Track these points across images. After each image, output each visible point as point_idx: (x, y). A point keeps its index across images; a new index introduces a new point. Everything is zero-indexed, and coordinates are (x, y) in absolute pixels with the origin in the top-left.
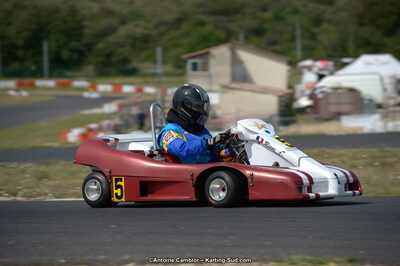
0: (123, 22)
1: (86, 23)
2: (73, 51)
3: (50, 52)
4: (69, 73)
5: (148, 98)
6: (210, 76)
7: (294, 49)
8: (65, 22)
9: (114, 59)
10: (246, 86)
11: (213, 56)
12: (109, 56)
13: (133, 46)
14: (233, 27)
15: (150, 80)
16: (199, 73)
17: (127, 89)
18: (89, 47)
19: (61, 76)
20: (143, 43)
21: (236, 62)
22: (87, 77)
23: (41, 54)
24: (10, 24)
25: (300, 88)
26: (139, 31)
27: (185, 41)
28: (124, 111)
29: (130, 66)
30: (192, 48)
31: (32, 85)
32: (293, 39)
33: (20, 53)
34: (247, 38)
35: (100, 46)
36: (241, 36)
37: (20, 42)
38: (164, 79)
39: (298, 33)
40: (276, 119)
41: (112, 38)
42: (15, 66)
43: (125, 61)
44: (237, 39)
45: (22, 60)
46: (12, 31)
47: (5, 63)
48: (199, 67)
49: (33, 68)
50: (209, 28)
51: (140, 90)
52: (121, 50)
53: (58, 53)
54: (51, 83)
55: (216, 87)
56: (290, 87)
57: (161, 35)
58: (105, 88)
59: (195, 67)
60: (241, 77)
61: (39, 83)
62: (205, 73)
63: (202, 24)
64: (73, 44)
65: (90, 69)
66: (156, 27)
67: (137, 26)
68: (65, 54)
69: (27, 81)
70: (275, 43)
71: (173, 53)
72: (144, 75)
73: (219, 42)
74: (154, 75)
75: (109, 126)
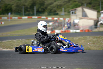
0: (55, 1)
1: (46, 2)
2: (42, 9)
3: (36, 9)
4: (41, 15)
5: (61, 21)
6: (76, 15)
7: (99, 8)
8: (40, 1)
9: (52, 11)
10: (86, 18)
11: (77, 10)
12: (51, 10)
13: (57, 7)
14: (83, 2)
15: (61, 16)
16: (74, 14)
17: (56, 19)
18: (46, 8)
19: (39, 15)
20: (60, 7)
21: (83, 11)
22: (45, 16)
23: (34, 10)
24: (26, 2)
25: (100, 18)
26: (59, 4)
27: (71, 6)
28: (54, 24)
29: (56, 13)
30: (72, 8)
31: (32, 18)
32: (99, 5)
33: (29, 9)
34: (87, 5)
35: (49, 7)
36: (85, 5)
37: (29, 7)
38: (64, 16)
39: (100, 4)
40: (93, 27)
41: (52, 6)
42: (27, 13)
43: (55, 11)
44: (84, 6)
45: (29, 11)
46: (26, 4)
47: (25, 12)
48: (74, 13)
49: (32, 13)
50: (77, 3)
51: (59, 19)
52: (54, 9)
53: (38, 9)
54: (36, 17)
55: (78, 18)
56: (98, 18)
57: (65, 4)
58: (50, 18)
59: (73, 13)
60: (85, 15)
61: (33, 17)
62: (75, 15)
63: (75, 1)
64: (42, 7)
65: (46, 13)
66: (64, 2)
67: (58, 2)
68: (40, 10)
69: (30, 17)
70: (94, 6)
71: (67, 9)
72: (60, 15)
73: (79, 6)
74: (62, 15)
75: (50, 28)
